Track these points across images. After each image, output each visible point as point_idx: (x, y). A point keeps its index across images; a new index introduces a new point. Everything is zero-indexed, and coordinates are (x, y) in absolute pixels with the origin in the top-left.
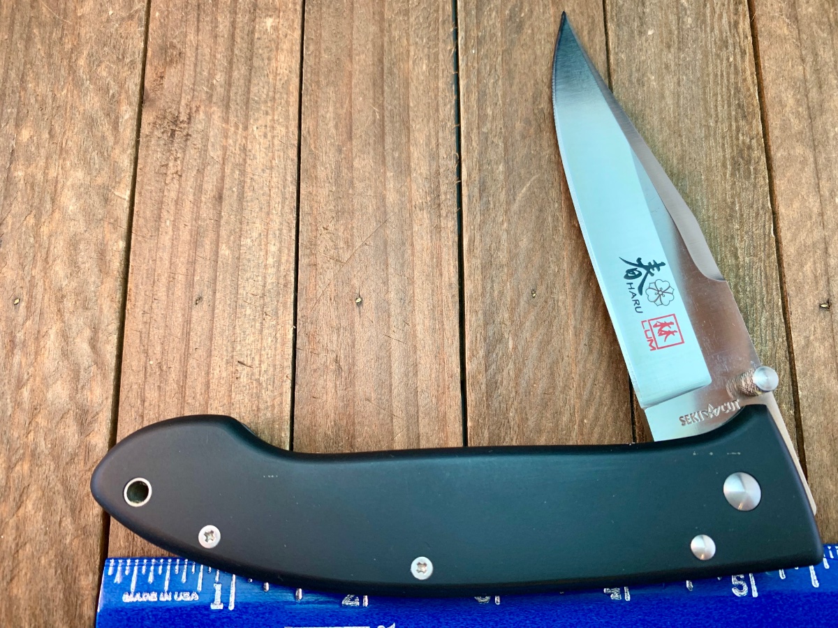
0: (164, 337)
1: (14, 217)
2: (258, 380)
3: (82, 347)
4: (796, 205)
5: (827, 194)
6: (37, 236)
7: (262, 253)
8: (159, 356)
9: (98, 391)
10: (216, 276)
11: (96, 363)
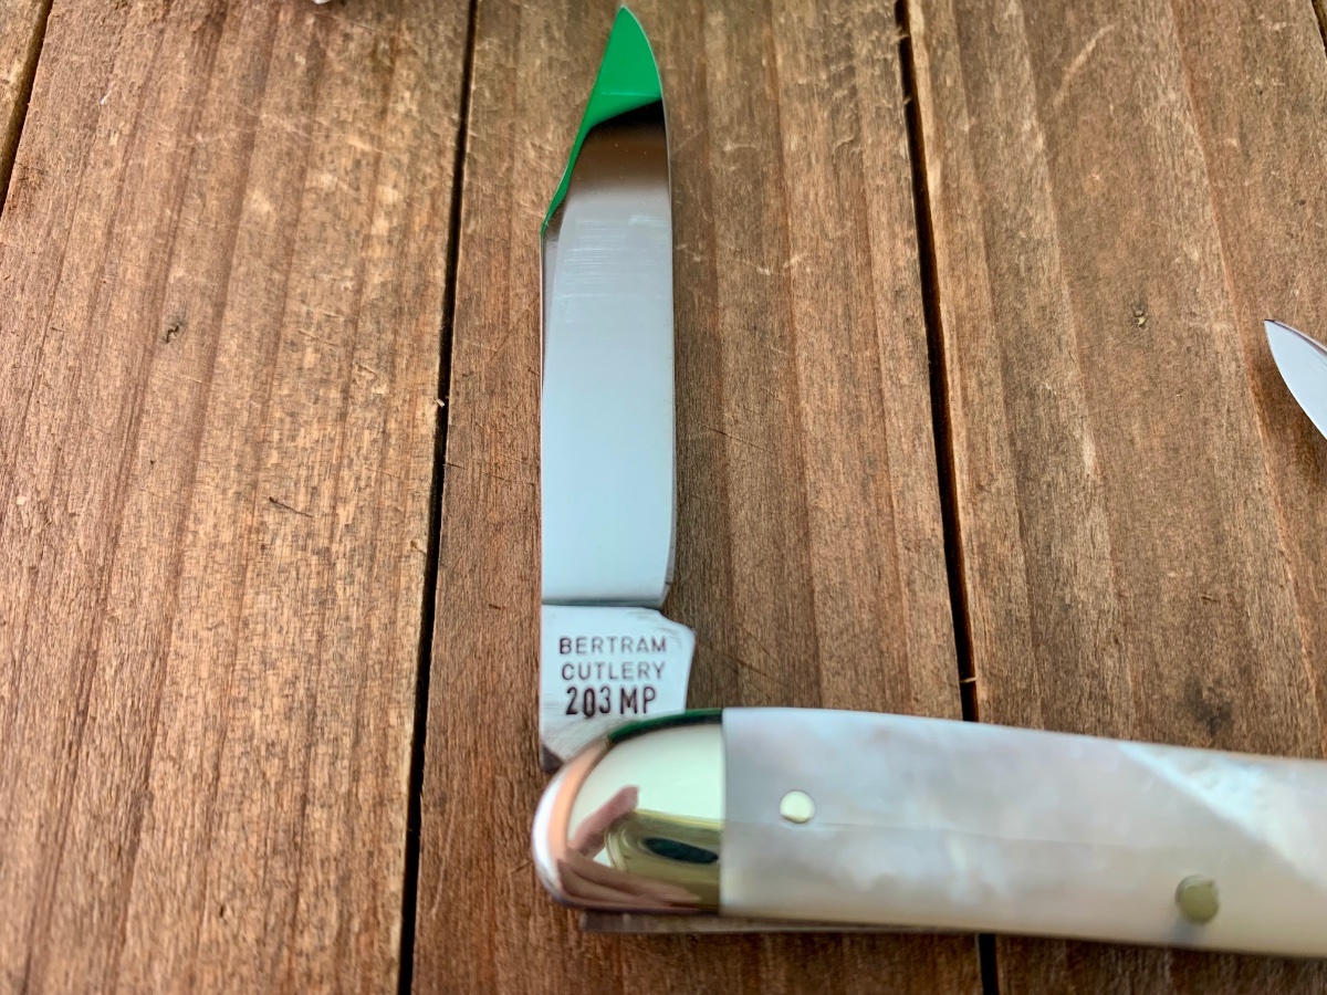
0: (66, 429)
10: (228, 267)
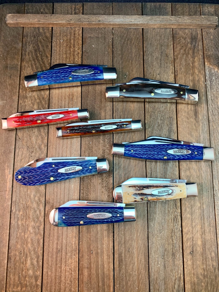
1: (20, 233)
2: (71, 270)
3: (35, 263)
4: (187, 229)
5: (194, 226)
6: (25, 237)
7: (72, 241)
8: (51, 264)
9: (39, 272)
10: (62, 247)
11: (38, 266)
